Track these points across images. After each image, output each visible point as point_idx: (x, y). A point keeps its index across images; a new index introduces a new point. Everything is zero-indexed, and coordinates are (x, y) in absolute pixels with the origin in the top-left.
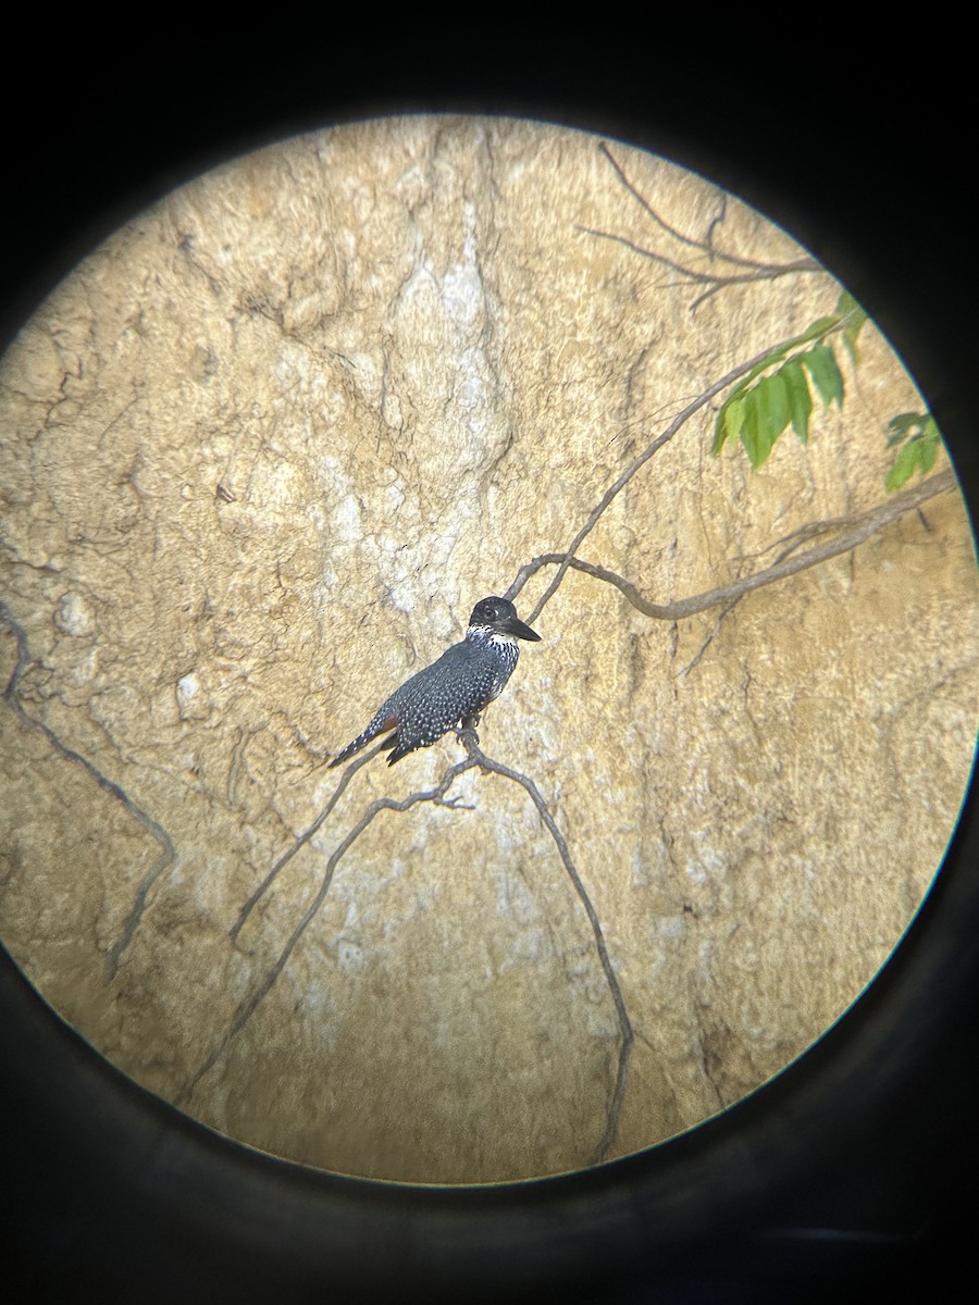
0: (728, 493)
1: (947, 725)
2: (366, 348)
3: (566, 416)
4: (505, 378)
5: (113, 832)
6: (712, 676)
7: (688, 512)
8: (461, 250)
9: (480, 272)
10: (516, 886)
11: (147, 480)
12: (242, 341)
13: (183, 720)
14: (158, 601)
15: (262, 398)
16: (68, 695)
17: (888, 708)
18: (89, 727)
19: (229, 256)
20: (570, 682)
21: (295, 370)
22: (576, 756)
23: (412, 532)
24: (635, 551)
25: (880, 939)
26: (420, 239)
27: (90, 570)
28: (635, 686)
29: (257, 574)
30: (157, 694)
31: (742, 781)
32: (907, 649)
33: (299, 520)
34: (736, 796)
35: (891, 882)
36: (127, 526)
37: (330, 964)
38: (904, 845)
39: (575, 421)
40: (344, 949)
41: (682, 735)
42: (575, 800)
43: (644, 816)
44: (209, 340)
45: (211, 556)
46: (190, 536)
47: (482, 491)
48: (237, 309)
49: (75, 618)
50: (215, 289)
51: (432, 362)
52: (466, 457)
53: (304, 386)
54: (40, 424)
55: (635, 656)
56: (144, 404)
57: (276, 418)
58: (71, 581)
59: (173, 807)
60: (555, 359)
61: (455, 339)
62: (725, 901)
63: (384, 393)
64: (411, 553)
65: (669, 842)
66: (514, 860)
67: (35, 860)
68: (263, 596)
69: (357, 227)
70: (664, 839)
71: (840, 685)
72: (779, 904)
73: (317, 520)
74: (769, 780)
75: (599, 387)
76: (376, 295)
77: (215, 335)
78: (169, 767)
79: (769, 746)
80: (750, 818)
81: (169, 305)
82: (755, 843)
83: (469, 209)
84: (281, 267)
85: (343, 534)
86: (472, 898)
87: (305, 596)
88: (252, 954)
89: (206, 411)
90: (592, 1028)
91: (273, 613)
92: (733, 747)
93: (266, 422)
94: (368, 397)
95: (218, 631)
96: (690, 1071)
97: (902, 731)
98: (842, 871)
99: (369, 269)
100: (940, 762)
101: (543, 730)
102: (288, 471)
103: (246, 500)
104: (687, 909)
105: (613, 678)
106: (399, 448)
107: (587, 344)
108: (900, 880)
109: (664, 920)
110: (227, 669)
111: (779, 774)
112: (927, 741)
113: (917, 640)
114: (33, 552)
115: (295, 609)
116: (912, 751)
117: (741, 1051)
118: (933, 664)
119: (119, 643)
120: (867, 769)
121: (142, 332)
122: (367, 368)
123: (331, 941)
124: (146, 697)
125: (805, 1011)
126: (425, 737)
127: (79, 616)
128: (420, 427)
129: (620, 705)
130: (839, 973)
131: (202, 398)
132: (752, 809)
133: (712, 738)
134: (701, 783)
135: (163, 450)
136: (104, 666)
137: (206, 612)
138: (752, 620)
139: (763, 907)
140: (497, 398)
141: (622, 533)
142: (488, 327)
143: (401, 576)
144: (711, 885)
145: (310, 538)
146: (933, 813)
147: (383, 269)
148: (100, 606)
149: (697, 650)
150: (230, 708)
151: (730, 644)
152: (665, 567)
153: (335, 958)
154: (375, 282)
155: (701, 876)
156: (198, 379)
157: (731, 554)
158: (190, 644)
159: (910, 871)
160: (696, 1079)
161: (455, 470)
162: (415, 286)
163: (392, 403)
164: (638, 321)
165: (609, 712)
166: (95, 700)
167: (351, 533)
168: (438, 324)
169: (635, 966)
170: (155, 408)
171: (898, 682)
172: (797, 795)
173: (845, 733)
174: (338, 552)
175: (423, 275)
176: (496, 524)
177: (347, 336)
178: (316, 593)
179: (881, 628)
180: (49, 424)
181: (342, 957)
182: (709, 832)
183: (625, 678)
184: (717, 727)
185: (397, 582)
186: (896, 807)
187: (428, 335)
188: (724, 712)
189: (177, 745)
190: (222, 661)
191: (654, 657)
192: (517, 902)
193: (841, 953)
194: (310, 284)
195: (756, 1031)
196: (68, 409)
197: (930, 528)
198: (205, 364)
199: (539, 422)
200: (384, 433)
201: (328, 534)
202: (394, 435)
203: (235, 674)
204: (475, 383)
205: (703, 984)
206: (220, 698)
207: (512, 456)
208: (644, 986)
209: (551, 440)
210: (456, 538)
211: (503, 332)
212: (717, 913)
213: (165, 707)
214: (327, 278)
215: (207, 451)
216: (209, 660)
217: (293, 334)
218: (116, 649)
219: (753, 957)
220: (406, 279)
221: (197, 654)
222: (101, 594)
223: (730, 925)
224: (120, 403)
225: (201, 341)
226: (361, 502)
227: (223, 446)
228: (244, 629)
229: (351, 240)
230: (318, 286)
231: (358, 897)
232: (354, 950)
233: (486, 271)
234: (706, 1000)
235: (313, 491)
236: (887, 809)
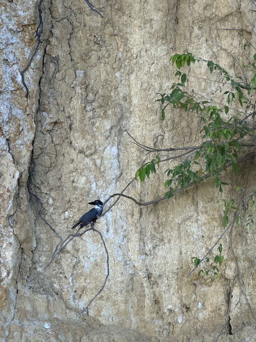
0: (157, 185)
1: (188, 225)
2: (99, 159)
3: (131, 170)
4: (121, 164)
5: (54, 236)
6: (152, 216)
7: (150, 187)
8: (115, 144)
9: (118, 147)
10: (119, 250)
11: (62, 179)
12: (78, 157)
13: (65, 219)
14: (62, 199)
15: (81, 166)
16: (48, 214)
17: (179, 222)
18: (51, 219)
19: (78, 144)
20: (129, 216)
21: (87, 162)
22: (130, 228)
23: (104, 189)
24: (142, 194)
25: (175, 259)
26: (108, 142)
27: (53, 194)
28: (141, 216)
29: (78, 195)
30: (62, 214)
31: (156, 234)
32: (183, 212)
33: (85, 186)
34: (154, 236)
35: (178, 250)
36: (59, 187)
37: (89, 260)
38: (180, 244)
39: (133, 172)
40: (91, 258)
41: (147, 225)
42: (129, 236)
43: (140, 239)
44: (73, 157)
45: (71, 192)
46: (68, 188)
47: (116, 182)
48: (78, 152)
49: (50, 202)
50: (75, 149)
51: (109, 161)
52: (113, 176)
53: (88, 164)
54: (48, 171)
55: (141, 212)
56: (63, 167)
57: (83, 169)
58: (50, 196)
59: (64, 233)
60: (130, 161)
61: (113, 157)
62: (152, 253)
63: (101, 165)
64: (104, 192)
65: (144, 243)
66: (118, 245)
67: (43, 240)
68: (79, 199)
69: (98, 140)
70: (143, 243)
71: (173, 218)
72: (160, 254)
73: (88, 186)
74: (160, 233)
75: (137, 166)
76: (100, 150)
77: (74, 157)
78: (63, 226)
79: (161, 228)
80: (157, 240)
81: (68, 152)
82: (158, 244)
83: (116, 138)
84: (86, 146)
85: (93, 189)
86: (111, 251)
87: (85, 199)
88: (76, 257)
89: (72, 168)
90: (130, 272)
91: (80, 202)
92: (155, 228)
93: (81, 170)
94: (98, 166)
95: (71, 204)
96: (145, 279)
97: (182, 226)
98: (170, 248)
99: (100, 146)
100: (187, 231)
101: (124, 224)
102: (84, 178)
103: (77, 183)
104: (146, 254)
105: (137, 215)
106: (103, 175)
107: (135, 159)
108: (179, 250)
109: (142, 256)
110: (72, 211)
111: (162, 232)
112: (185, 228)
113: (184, 211)
114: (44, 191)
115: (83, 201)
116: (183, 229)
117: (153, 276)
118: (187, 215)
119: (56, 206)
120: (176, 232)
121: (64, 156)
122: (98, 162)
123: (89, 256)
124: (60, 215)
125: (163, 270)
126: (85, 224)
127: (51, 201)
128: (106, 171)
129: (138, 220)
130: (169, 265)
131: (71, 166)
132: (157, 238)
133: (152, 226)
134: (149, 234)
135: (65, 174)
136: (54, 209)
137: (69, 201)
138: (160, 206)
139: (158, 254)
140: (119, 167)
141: (140, 190)
142: (118, 155)
143: (102, 196)
144: (150, 250)
145: (87, 190)
146: (185, 239)
147: (102, 146)
148: (54, 200)
149: (150, 211)
150: (73, 217)
151: (156, 210)
152: (146, 197)
153: (89, 259)
154: (100, 148)
155: (148, 249)
156: (71, 163)
157: (157, 195)
158: (67, 207)
159: (181, 249)
160: (146, 280)
161: (111, 178)
162: (107, 149)
163: (102, 167)
164: (143, 156)
165: (136, 221)
166: (52, 215)
167: (94, 189)
168: (110, 155)
169: (137, 263)
170: (64, 168)
171: (181, 218)
172: (165, 236)
173: (173, 226)
174: (92, 192)
175: (108, 147)
176: (119, 188)
177: (95, 157)
178: (87, 198)
179: (179, 209)
180: (49, 171)
181: (91, 259)
182: (150, 242)
183: (139, 215)
184: (153, 224)
185: (101, 197)
186: (179, 238)
187: (108, 157)
188: (154, 222)
189: (64, 223)
190: (71, 209)
191: (144, 212)
192: (119, 252)
193: (169, 261)
194: (90, 149)
195: (155, 273)
196: (52, 168)
197: (187, 193)
198: (72, 161)
199: (126, 171)
200: (101, 172)
201: (90, 189)
202: (102, 172)
203: (74, 212)
204: (116, 164)
205: (148, 266)
206: (71, 216)
207: (122, 177)
208: (138, 266)
209: (128, 174)
210: (112, 190)
211: (121, 157)
212: (151, 255)
213: (62, 217)
214: (93, 148)
215: (72, 175)
216: (69, 209)
217: (87, 156)
218: (56, 207)
219: (155, 262)
220: (106, 148)
221: (68, 208)
222: (54, 198)
223: (153, 257)
224: (60, 167)
225: (72, 157)
226: (96, 184)
227: (74, 174)
228: (75, 204)
229: (97, 142)
230: (91, 149)
231: (93, 250)
232: (93, 258)
233: (119, 147)
234: (148, 269)
235: (88, 181)
236: (178, 239)
